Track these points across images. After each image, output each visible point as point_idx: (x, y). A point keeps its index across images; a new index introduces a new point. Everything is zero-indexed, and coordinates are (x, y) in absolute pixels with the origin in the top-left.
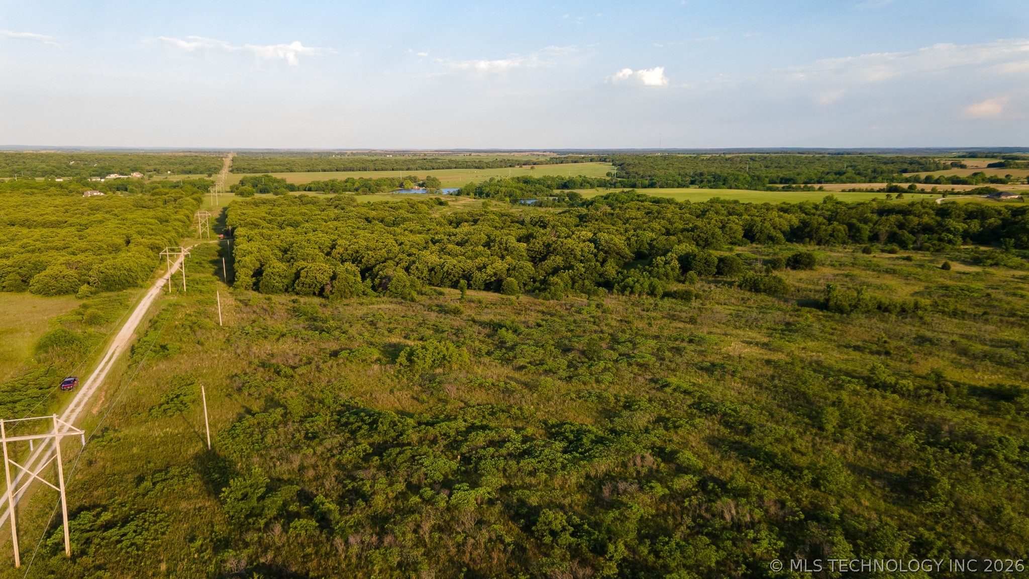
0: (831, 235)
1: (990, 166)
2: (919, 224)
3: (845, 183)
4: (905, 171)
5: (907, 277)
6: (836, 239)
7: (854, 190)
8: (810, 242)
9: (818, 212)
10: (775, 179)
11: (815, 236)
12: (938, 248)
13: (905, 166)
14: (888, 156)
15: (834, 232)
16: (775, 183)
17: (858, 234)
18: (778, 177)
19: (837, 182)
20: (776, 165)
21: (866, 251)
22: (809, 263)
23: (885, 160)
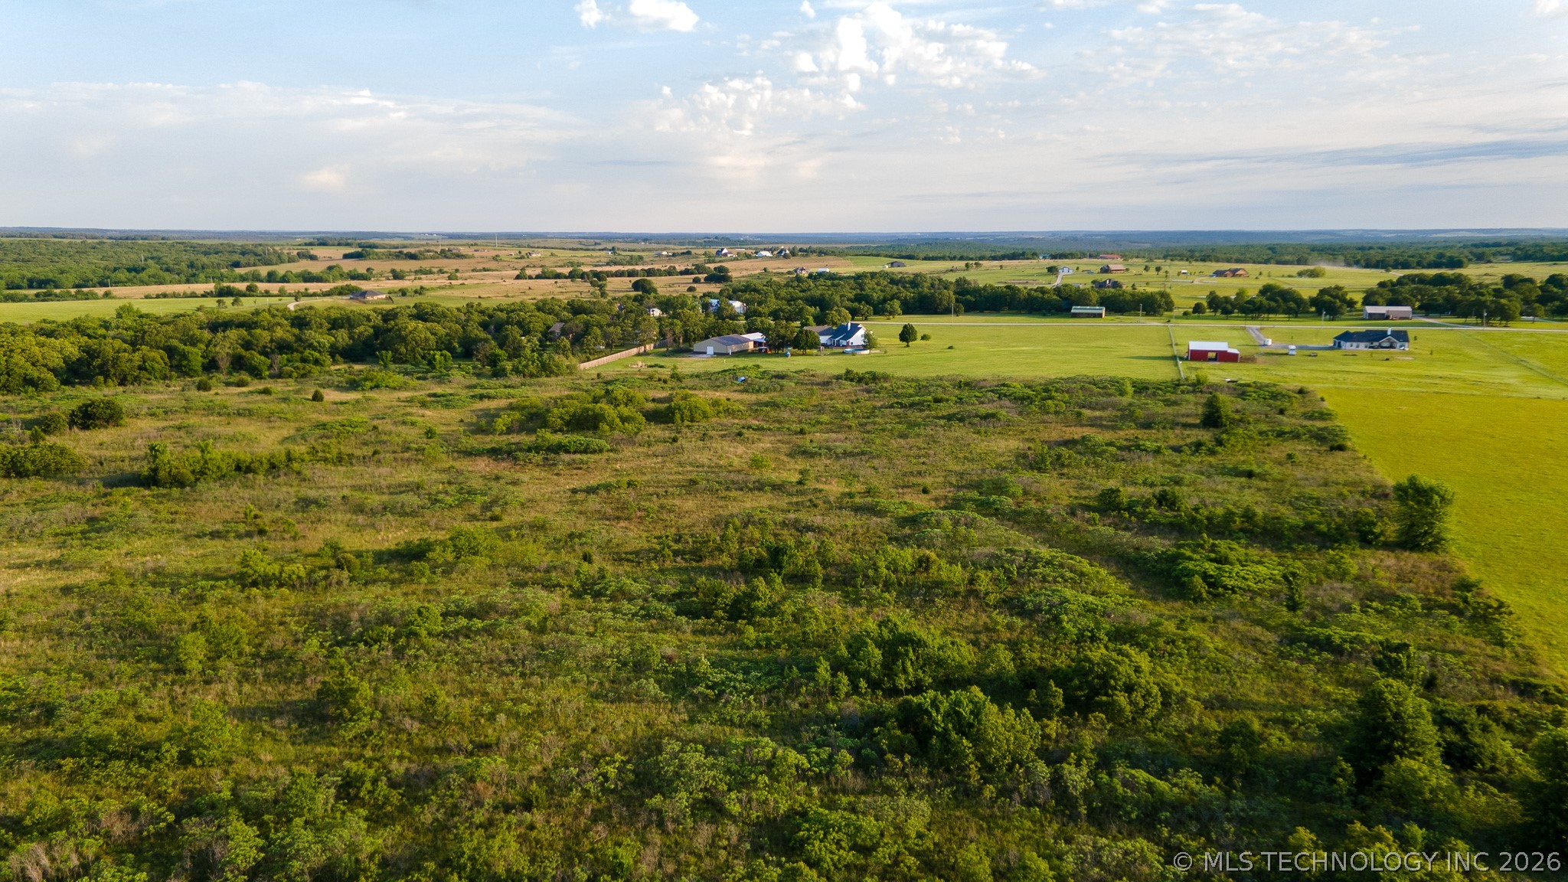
0: (140, 368)
1: (346, 256)
2: (272, 341)
3: (147, 284)
4: (237, 265)
5: (269, 418)
6: (150, 373)
7: (165, 296)
8: (105, 382)
9: (111, 333)
10: (17, 281)
11: (112, 371)
12: (302, 372)
13: (236, 257)
14: (208, 242)
15: (144, 362)
16: (19, 287)
17: (185, 363)
18: (23, 277)
19: (134, 284)
20: (15, 256)
21: (203, 387)
22: (111, 416)
23: (203, 249)
